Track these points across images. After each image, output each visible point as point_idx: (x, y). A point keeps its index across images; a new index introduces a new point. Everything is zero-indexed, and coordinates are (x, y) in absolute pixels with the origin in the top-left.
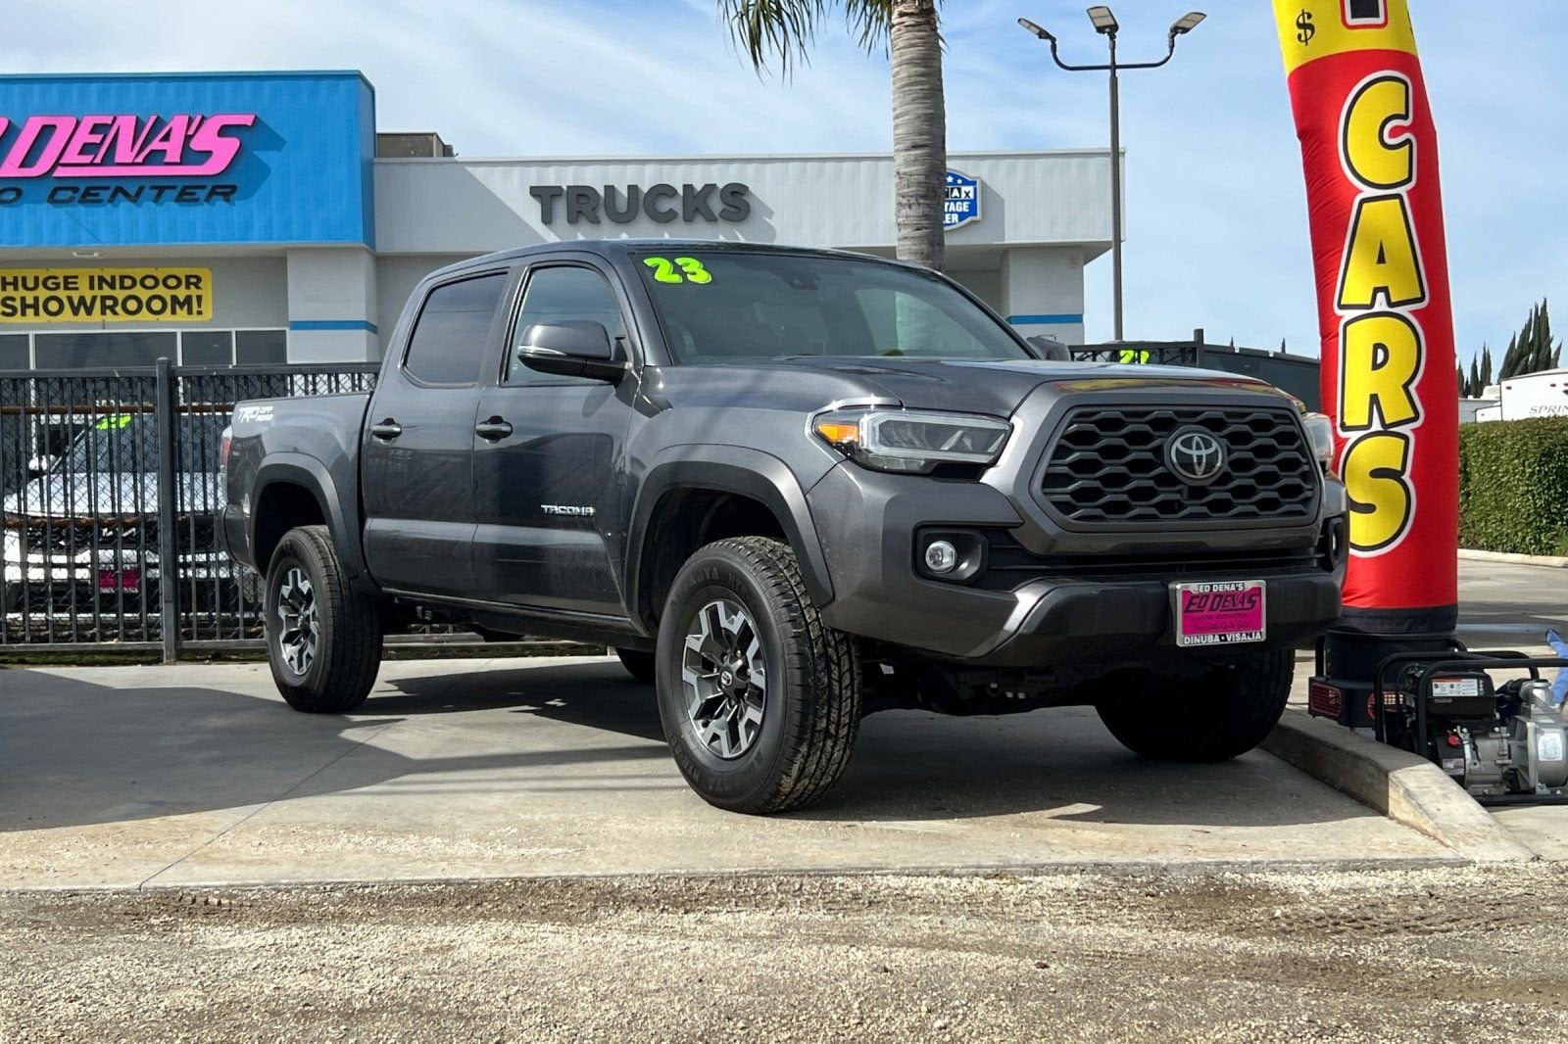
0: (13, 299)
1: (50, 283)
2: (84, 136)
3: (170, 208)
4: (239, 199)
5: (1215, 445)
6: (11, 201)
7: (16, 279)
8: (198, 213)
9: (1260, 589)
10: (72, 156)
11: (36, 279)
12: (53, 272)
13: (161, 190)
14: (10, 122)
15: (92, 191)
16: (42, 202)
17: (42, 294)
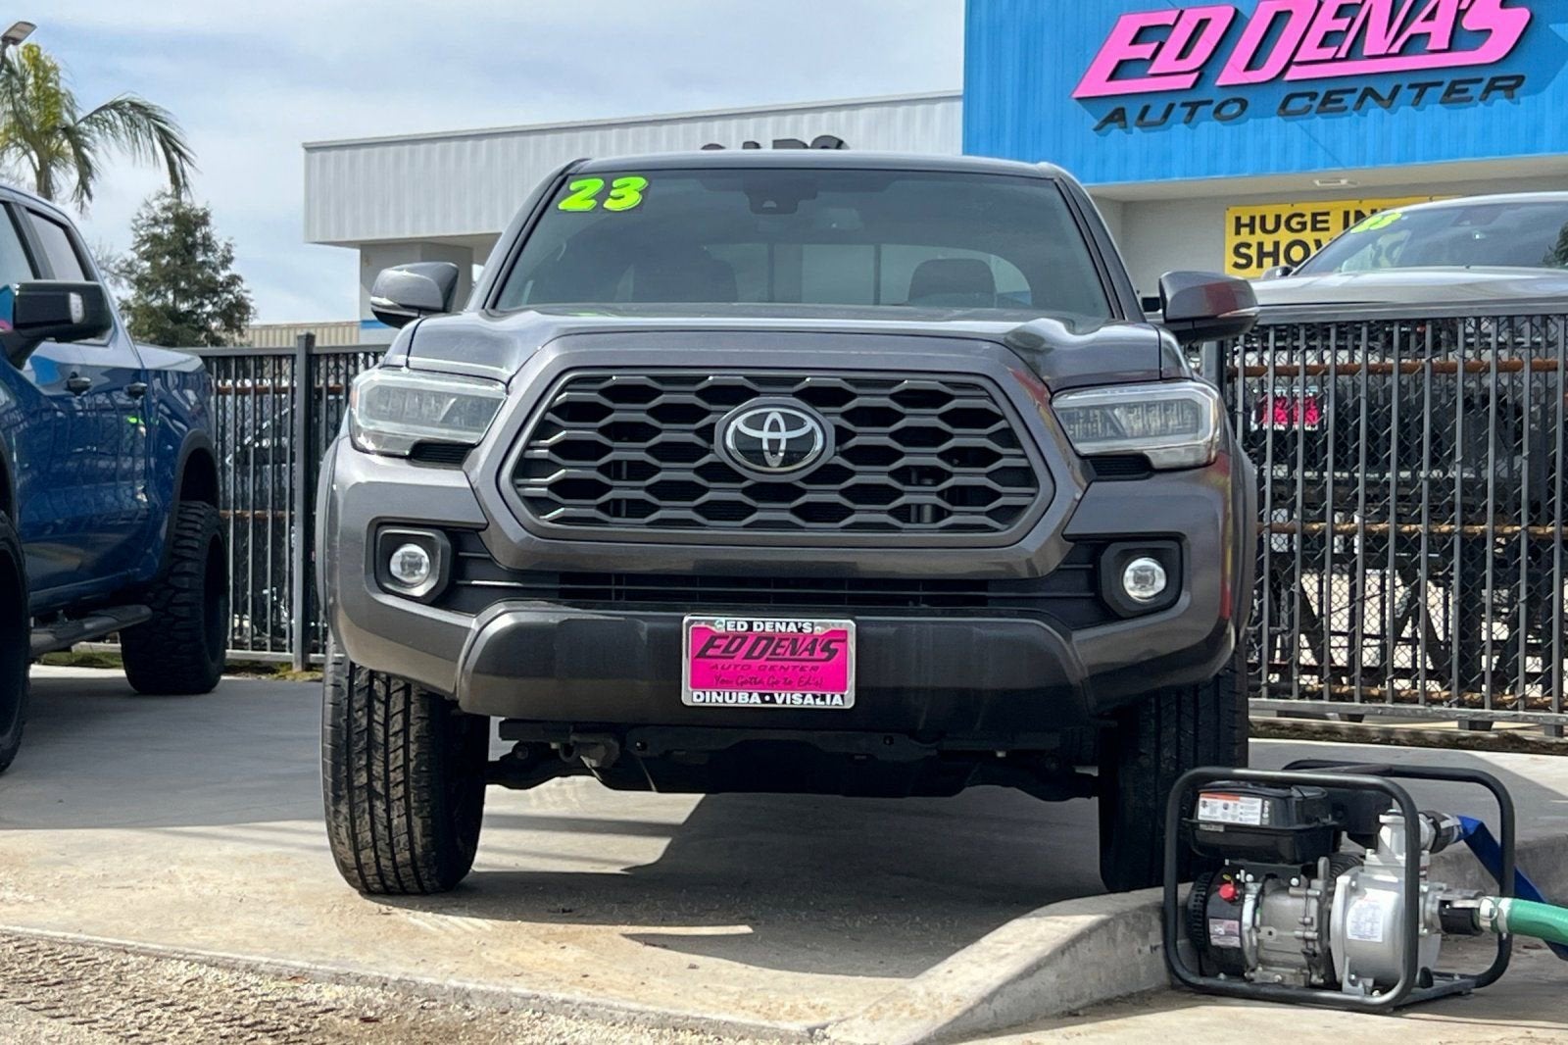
0: (1248, 246)
1: (1294, 223)
2: (1326, 23)
3: (1435, 113)
4: (1525, 95)
5: (810, 424)
6: (1231, 118)
7: (1253, 219)
8: (1472, 117)
9: (845, 633)
10: (1309, 51)
11: (1278, 218)
12: (1298, 209)
13: (1423, 88)
14: (1236, 11)
15: (1334, 97)
16: (1270, 116)
17: (1284, 237)
